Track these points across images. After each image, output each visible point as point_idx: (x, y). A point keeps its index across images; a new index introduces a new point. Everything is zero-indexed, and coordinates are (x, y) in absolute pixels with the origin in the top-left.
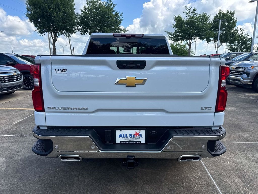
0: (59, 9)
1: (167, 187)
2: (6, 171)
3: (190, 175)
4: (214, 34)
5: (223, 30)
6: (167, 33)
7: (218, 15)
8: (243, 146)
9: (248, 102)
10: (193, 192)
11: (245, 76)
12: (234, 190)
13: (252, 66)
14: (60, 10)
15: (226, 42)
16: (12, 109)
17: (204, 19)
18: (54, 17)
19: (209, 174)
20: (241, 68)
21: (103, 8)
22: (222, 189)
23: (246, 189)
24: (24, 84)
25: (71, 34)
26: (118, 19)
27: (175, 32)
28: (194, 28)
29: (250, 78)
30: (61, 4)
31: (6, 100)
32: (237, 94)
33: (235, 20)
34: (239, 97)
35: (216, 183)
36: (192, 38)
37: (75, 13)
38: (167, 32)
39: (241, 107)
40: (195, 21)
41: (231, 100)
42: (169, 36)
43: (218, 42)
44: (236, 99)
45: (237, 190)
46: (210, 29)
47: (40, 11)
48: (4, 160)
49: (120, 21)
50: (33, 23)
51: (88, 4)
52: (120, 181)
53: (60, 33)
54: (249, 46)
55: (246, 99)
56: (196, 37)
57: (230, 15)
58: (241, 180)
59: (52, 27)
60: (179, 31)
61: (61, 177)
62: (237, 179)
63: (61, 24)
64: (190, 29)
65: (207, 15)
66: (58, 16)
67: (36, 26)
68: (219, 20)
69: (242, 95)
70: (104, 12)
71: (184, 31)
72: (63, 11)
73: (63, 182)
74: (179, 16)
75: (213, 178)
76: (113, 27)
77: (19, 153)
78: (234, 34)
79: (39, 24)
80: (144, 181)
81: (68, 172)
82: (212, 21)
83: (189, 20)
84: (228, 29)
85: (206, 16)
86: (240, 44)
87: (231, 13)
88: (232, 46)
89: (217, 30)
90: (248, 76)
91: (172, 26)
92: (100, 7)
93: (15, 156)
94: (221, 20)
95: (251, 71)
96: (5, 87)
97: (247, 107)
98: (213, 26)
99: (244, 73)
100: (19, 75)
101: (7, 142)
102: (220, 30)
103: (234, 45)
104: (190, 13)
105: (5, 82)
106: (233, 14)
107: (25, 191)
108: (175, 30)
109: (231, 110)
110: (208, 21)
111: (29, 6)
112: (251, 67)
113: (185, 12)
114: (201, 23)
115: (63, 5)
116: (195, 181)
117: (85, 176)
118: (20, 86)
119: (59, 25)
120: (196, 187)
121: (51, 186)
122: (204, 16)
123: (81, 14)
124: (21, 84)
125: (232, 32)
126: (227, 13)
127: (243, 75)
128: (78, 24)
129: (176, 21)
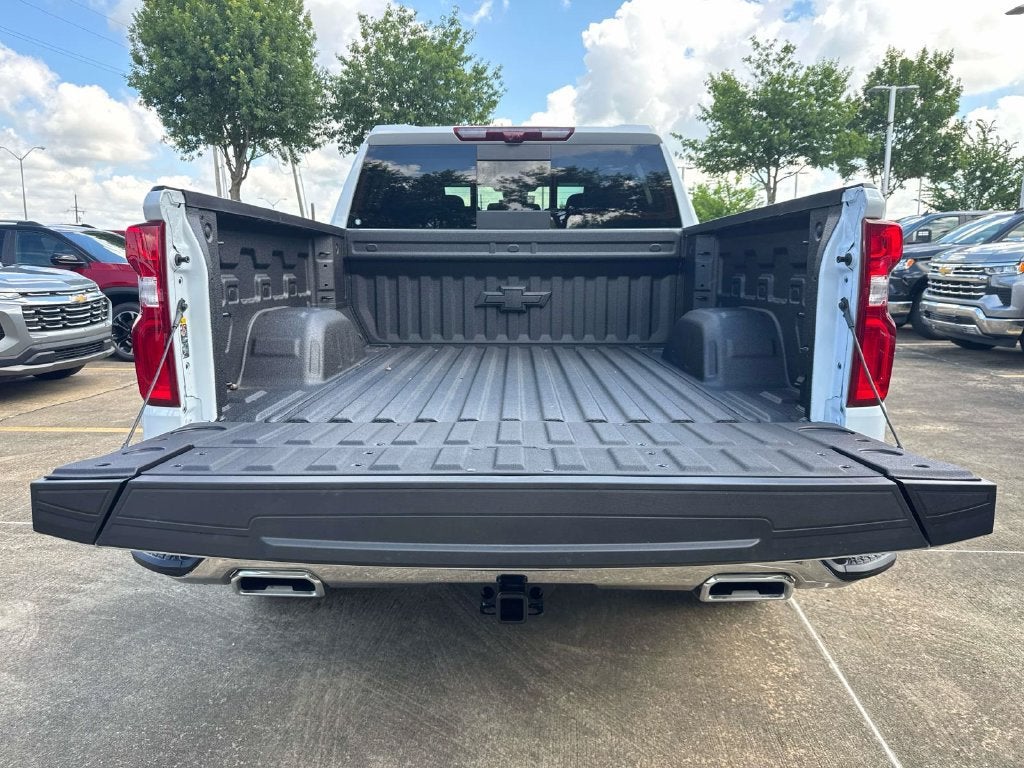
0: (254, 55)
1: (663, 713)
2: (36, 649)
3: (756, 670)
4: (866, 142)
5: (905, 128)
6: (678, 142)
7: (882, 67)
8: (976, 564)
9: (1007, 405)
10: (765, 731)
11: (995, 301)
12: (933, 725)
13: (1020, 262)
14: (258, 61)
15: (919, 174)
16: (70, 430)
17: (826, 85)
18: (237, 84)
19: (834, 666)
20: (975, 269)
21: (425, 49)
22: (883, 721)
23: (982, 723)
24: (117, 341)
25: (302, 151)
26: (485, 89)
27: (712, 139)
28: (788, 122)
29: (1015, 309)
30: (262, 34)
31: (46, 398)
32: (960, 373)
33: (953, 87)
34: (970, 383)
35: (863, 699)
36: (781, 161)
37: (318, 69)
38: (681, 137)
39: (975, 420)
40: (792, 94)
41: (936, 395)
42: (687, 152)
43: (887, 173)
44: (958, 394)
45: (946, 727)
46: (853, 125)
47: (184, 65)
48: (30, 609)
49: (494, 98)
50: (154, 109)
51: (365, 35)
52: (475, 688)
53: (258, 148)
54: (1012, 190)
55: (997, 392)
56: (797, 156)
57: (932, 66)
58: (964, 690)
59: (229, 126)
60: (729, 132)
61: (247, 672)
62: (947, 686)
63: (262, 114)
64: (771, 123)
65: (839, 69)
66: (251, 81)
67: (166, 123)
68: (890, 85)
69: (981, 378)
70: (428, 62)
71: (749, 132)
72: (270, 64)
73: (252, 688)
74: (725, 77)
75: (851, 681)
76: (466, 122)
77: (89, 586)
78: (949, 144)
79: (179, 114)
80: (569, 690)
81: (273, 654)
82: (861, 93)
83: (766, 91)
84: (926, 123)
85: (834, 71)
86: (978, 182)
87: (938, 59)
88: (943, 190)
89: (878, 129)
90: (1006, 301)
91: (700, 113)
92: (412, 46)
93: (72, 597)
94: (894, 89)
95: (1014, 281)
96: (45, 346)
97: (999, 421)
98: (864, 111)
99: (990, 290)
100: (97, 302)
101: (43, 547)
102: (891, 128)
103: (954, 188)
104: (768, 63)
105: (44, 329)
106: (943, 63)
107: (106, 719)
108: (712, 132)
109: (936, 432)
110: (841, 92)
111: (140, 45)
112: (1018, 267)
113: (749, 59)
114: (817, 99)
115: (272, 40)
116: (777, 690)
117: (341, 671)
118: (99, 345)
119: (255, 117)
120: (780, 713)
121: (208, 704)
122: (828, 73)
123: (339, 74)
124: (106, 338)
125: (943, 135)
126: (922, 59)
127: (986, 297)
128: (328, 114)
129: (715, 96)
